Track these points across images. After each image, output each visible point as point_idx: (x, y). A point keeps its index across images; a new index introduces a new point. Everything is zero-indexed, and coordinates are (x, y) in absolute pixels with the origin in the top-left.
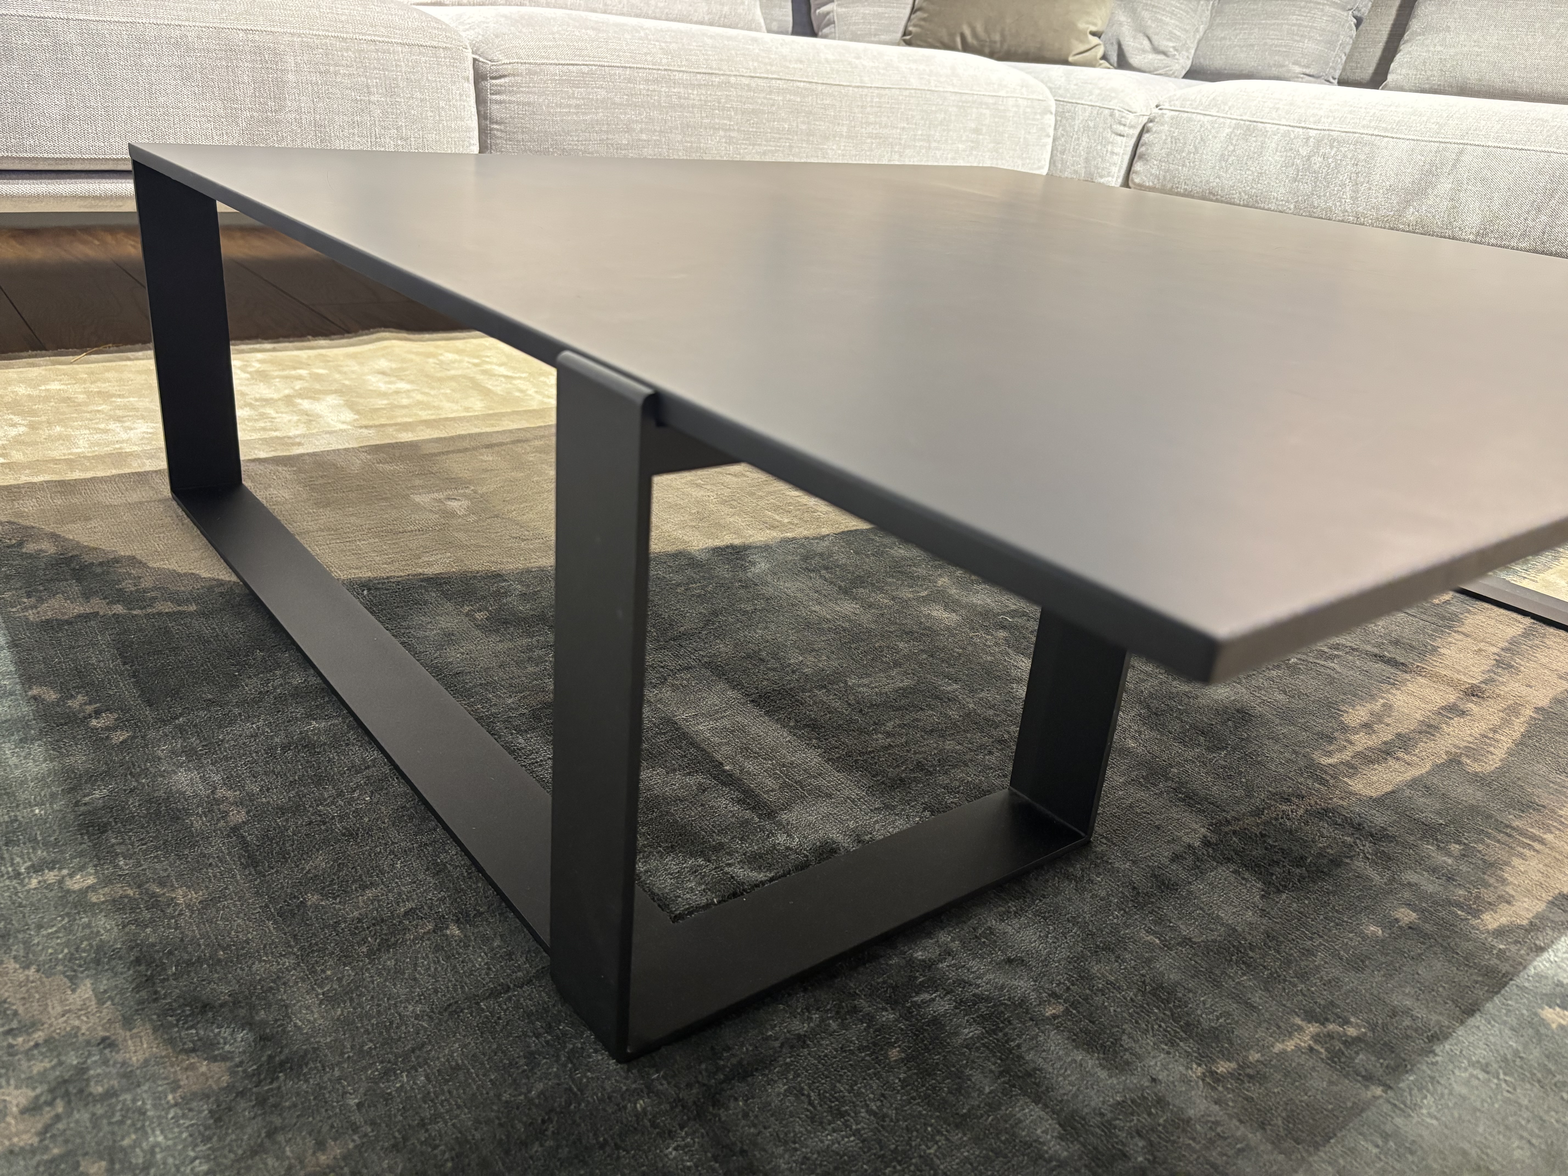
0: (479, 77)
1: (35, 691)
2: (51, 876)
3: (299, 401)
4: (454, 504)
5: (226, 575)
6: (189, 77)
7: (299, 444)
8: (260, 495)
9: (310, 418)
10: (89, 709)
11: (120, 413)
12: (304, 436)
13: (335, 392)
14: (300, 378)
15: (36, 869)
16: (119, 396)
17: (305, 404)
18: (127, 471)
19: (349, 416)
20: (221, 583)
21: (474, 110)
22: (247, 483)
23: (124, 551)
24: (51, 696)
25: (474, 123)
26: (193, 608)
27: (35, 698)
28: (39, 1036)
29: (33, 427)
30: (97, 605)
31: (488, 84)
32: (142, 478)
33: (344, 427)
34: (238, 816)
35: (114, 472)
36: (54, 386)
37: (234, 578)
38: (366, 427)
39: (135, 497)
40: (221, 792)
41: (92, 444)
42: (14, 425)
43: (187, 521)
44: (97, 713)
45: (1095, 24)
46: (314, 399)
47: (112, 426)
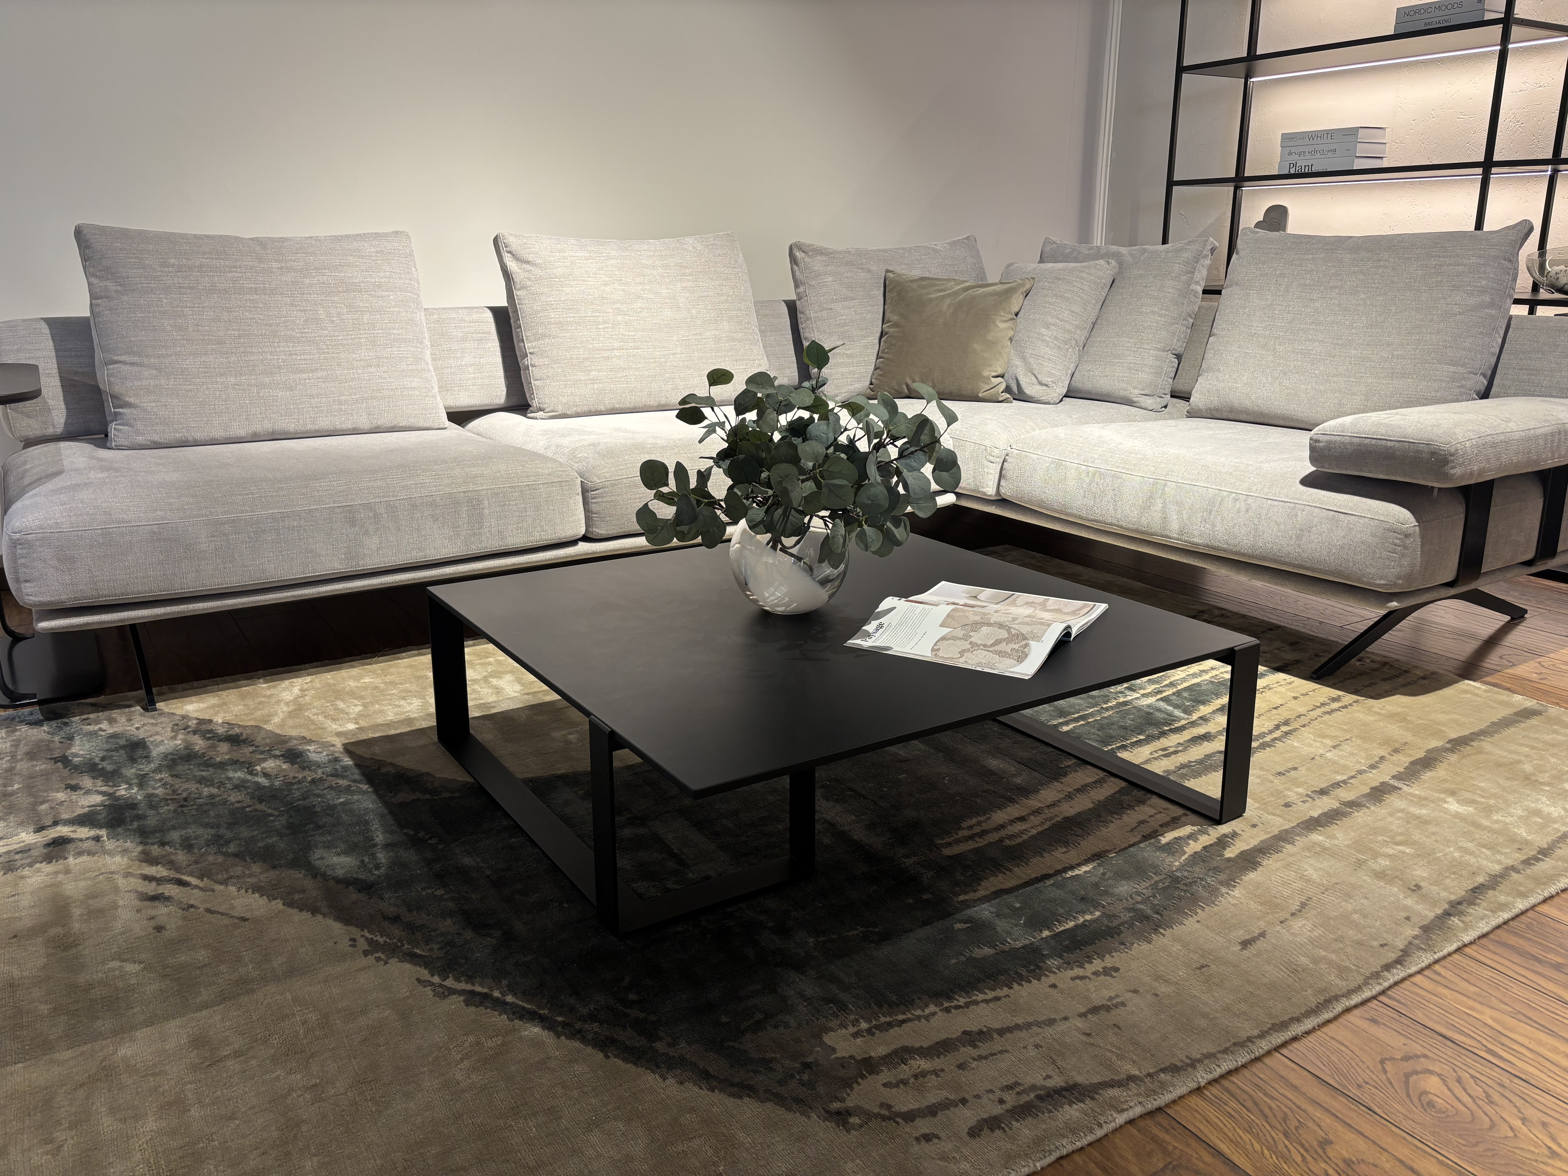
0: (585, 491)
1: (405, 831)
2: (429, 891)
3: (491, 680)
4: (571, 737)
5: (469, 779)
6: (437, 520)
7: (494, 707)
8: (479, 738)
9: (498, 690)
10: (427, 837)
11: (404, 694)
12: (495, 702)
13: (510, 672)
14: (490, 664)
15: (424, 889)
16: (401, 684)
17: (494, 681)
18: (415, 728)
19: (518, 687)
20: (468, 783)
21: (582, 509)
22: (471, 731)
23: (424, 770)
24: (411, 832)
25: (582, 516)
26: (458, 795)
27: (405, 833)
28: (438, 932)
29: (365, 706)
30: (418, 795)
31: (590, 494)
32: (422, 731)
33: (516, 694)
34: (488, 872)
35: (409, 729)
36: (367, 680)
37: (473, 780)
38: (527, 694)
39: (421, 742)
40: (481, 864)
41: (396, 714)
42: (355, 705)
43: (448, 753)
44: (430, 838)
45: (996, 371)
46: (499, 677)
47: (402, 703)
